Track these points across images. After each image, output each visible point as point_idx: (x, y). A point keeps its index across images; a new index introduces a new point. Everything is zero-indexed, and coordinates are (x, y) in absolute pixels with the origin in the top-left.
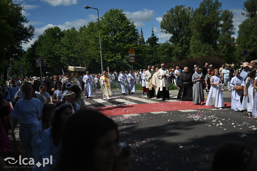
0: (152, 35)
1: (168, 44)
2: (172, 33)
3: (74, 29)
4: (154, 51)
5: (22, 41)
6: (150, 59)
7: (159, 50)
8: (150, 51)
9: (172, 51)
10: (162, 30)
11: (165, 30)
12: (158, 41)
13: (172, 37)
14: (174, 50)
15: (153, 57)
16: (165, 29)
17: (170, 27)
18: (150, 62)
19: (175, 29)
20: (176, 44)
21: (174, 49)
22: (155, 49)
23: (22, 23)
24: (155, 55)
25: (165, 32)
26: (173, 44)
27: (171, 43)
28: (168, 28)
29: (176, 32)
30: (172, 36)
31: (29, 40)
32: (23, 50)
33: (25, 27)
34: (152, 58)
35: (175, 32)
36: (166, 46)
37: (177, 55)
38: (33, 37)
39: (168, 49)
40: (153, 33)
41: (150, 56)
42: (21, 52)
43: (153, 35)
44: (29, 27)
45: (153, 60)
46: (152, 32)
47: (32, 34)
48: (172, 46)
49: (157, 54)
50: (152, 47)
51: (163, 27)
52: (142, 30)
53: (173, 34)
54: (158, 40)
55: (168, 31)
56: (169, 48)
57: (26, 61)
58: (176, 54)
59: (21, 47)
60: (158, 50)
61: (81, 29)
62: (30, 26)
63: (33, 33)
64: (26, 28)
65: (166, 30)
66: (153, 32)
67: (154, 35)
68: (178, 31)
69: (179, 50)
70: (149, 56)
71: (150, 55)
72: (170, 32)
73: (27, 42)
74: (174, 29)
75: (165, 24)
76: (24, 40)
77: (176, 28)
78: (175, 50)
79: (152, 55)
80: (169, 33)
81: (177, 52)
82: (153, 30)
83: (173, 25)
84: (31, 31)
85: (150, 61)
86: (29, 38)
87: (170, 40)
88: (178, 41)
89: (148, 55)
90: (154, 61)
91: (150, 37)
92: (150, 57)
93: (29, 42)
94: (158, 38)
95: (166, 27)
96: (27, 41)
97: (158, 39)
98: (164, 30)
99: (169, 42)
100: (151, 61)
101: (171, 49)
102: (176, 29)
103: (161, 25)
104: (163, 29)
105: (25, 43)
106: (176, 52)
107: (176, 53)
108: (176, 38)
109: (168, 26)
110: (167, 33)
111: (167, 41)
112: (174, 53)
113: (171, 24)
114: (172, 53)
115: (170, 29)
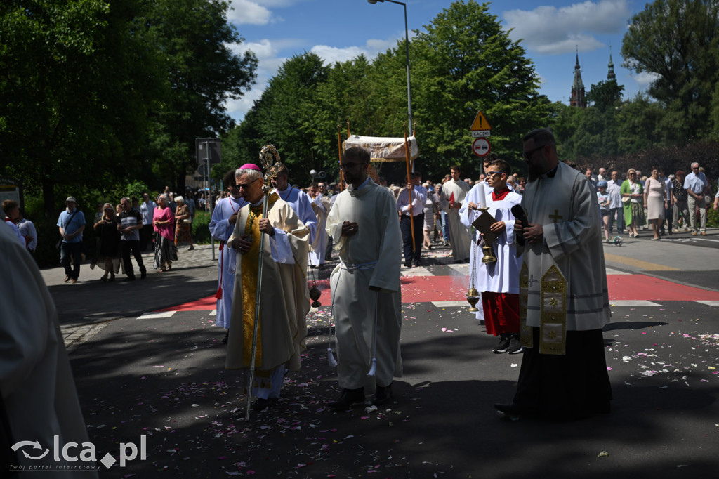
0: (609, 77)
1: (644, 104)
2: (656, 71)
3: (362, 59)
4: (605, 123)
5: (227, 93)
6: (594, 145)
7: (624, 121)
8: (593, 122)
9: (654, 125)
10: (625, 62)
11: (637, 62)
12: (621, 94)
13: (659, 83)
14: (661, 122)
15: (604, 141)
16: (637, 59)
17: (653, 54)
18: (592, 154)
19: (667, 59)
20: (668, 103)
21: (661, 116)
22: (609, 118)
23: (227, 45)
24: (609, 135)
25: (634, 66)
26: (660, 104)
27: (653, 100)
28: (646, 55)
29: (670, 68)
30: (656, 78)
31: (242, 89)
32: (229, 118)
33: (233, 55)
34: (601, 144)
35: (666, 68)
36: (636, 109)
37: (671, 137)
38: (254, 83)
39: (643, 117)
40: (612, 72)
41: (595, 137)
42: (223, 122)
43: (612, 75)
44: (243, 56)
45: (601, 149)
46: (609, 67)
47: (252, 75)
48: (657, 108)
49: (614, 133)
50: (603, 111)
51: (628, 51)
52: (577, 63)
53: (660, 72)
54: (622, 91)
55: (645, 63)
56: (646, 114)
57: (240, 147)
58: (665, 133)
59: (222, 109)
60: (619, 120)
61: (381, 61)
62: (247, 54)
63: (255, 72)
64: (235, 60)
65: (639, 60)
66: (611, 69)
67: (614, 76)
68: (676, 64)
69: (675, 120)
70: (591, 138)
71: (593, 133)
72: (651, 68)
73: (238, 96)
74: (664, 58)
75: (637, 44)
76: (231, 90)
77: (670, 56)
78: (664, 122)
79: (598, 135)
80: (649, 72)
81: (671, 126)
82: (611, 62)
83: (660, 45)
84: (248, 66)
85: (594, 151)
86: (243, 84)
87: (652, 92)
88: (674, 94)
89: (587, 134)
90: (604, 152)
91: (599, 84)
92: (592, 140)
93: (242, 94)
94: (623, 86)
95: (640, 52)
96: (238, 92)
97: (621, 88)
98: (633, 62)
99: (646, 96)
100: (598, 152)
101: (652, 117)
102: (671, 58)
103: (623, 47)
104: (630, 60)
105: (234, 98)
106: (667, 127)
107: (668, 129)
108: (671, 87)
109: (644, 50)
110: (641, 72)
111: (639, 93)
112: (660, 130)
113: (656, 44)
114: (654, 129)
115: (650, 59)
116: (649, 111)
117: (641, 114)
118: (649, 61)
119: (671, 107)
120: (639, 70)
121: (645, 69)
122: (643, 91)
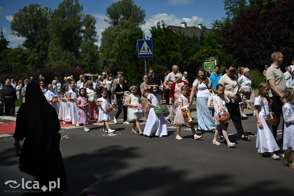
0: (1, 37)
1: (22, 50)
2: (25, 37)
4: (3, 57)
7: (11, 56)
9: (26, 58)
10: (12, 32)
12: (8, 45)
13: (27, 42)
14: (29, 57)
15: (3, 64)
17: (24, 29)
19: (30, 32)
20: (31, 50)
21: (29, 55)
22: (4, 55)
24: (5, 62)
25: (16, 34)
26: (28, 50)
27: (25, 48)
28: (21, 30)
29: (31, 36)
30: (26, 39)
35: (29, 36)
36: (18, 51)
37: (33, 63)
39: (22, 55)
48: (26, 51)
49: (7, 61)
50: (1, 52)
51: (14, 28)
53: (27, 37)
55: (21, 33)
56: (22, 54)
58: (31, 61)
60: (9, 56)
65: (18, 31)
66: (2, 34)
67: (3, 37)
68: (33, 34)
69: (35, 57)
72: (23, 35)
74: (28, 32)
75: (17, 25)
77: (31, 31)
78: (30, 57)
80: (22, 37)
81: (33, 59)
82: (2, 31)
83: (26, 26)
87: (24, 45)
88: (33, 46)
95: (19, 29)
97: (8, 42)
98: (16, 32)
99: (22, 47)
101: (25, 55)
102: (31, 32)
103: (11, 26)
104: (14, 31)
106: (31, 59)
107: (32, 60)
108: (31, 43)
109: (20, 28)
110: (20, 37)
111: (19, 45)
112: (29, 60)
113: (25, 26)
114: (27, 60)
115: (23, 31)
116: (24, 53)
117: (21, 54)
118: (22, 32)
119: (32, 51)
120: (19, 36)
121: (21, 35)
122: (21, 44)
